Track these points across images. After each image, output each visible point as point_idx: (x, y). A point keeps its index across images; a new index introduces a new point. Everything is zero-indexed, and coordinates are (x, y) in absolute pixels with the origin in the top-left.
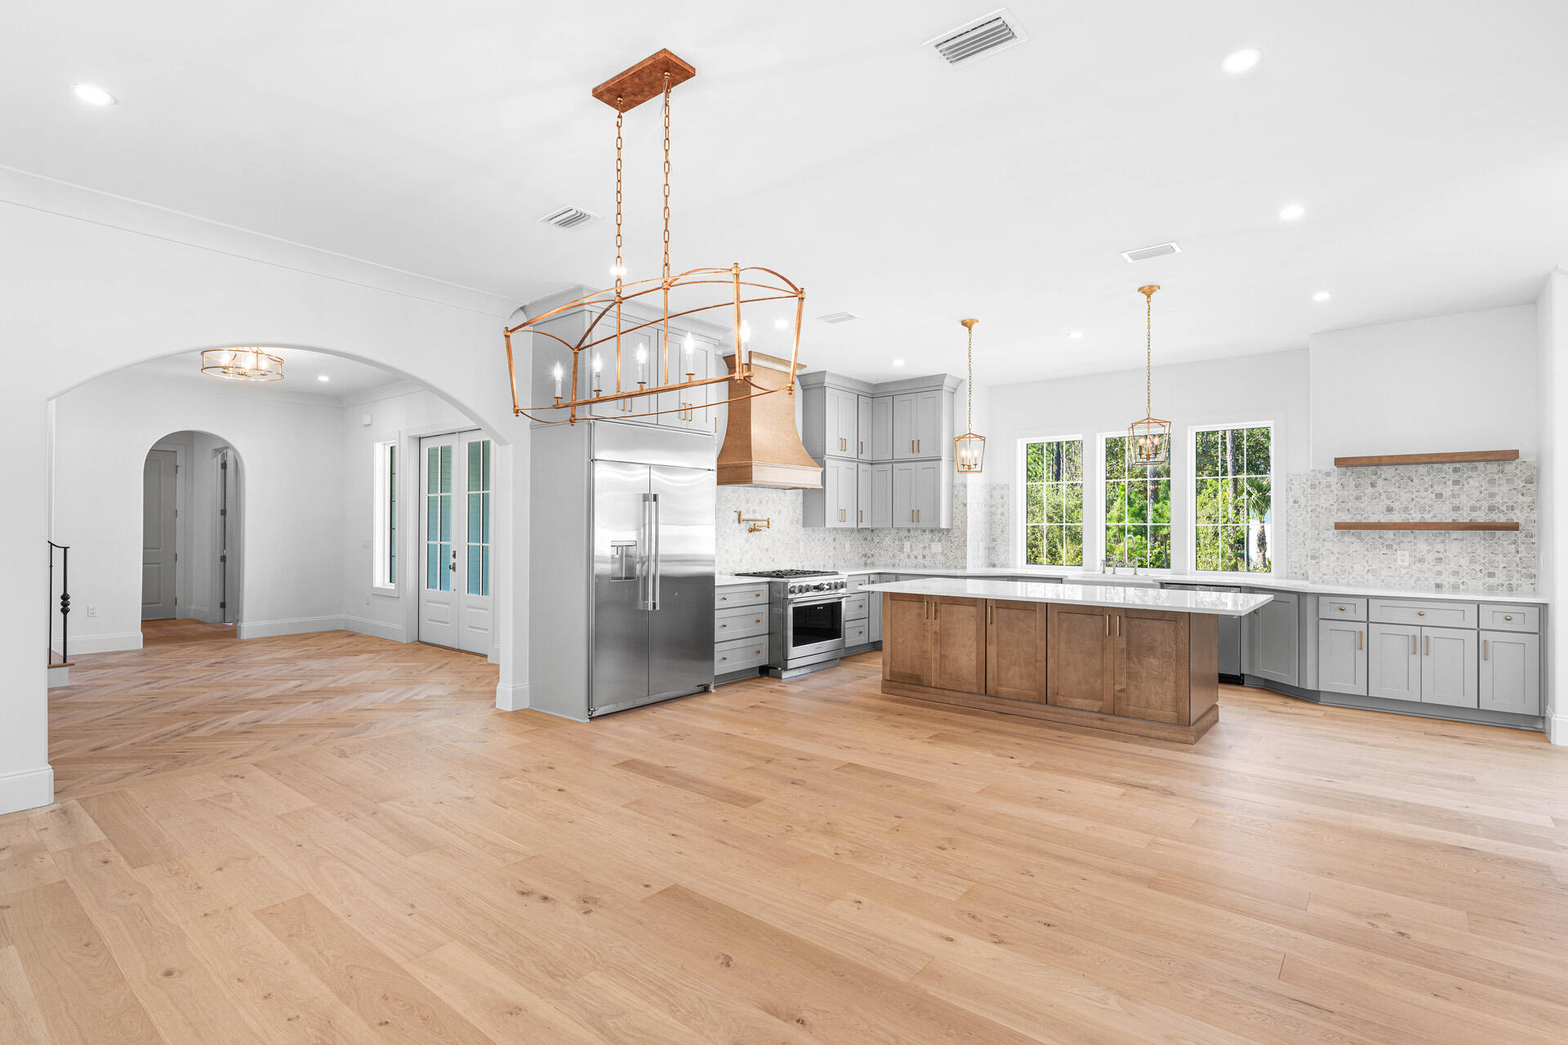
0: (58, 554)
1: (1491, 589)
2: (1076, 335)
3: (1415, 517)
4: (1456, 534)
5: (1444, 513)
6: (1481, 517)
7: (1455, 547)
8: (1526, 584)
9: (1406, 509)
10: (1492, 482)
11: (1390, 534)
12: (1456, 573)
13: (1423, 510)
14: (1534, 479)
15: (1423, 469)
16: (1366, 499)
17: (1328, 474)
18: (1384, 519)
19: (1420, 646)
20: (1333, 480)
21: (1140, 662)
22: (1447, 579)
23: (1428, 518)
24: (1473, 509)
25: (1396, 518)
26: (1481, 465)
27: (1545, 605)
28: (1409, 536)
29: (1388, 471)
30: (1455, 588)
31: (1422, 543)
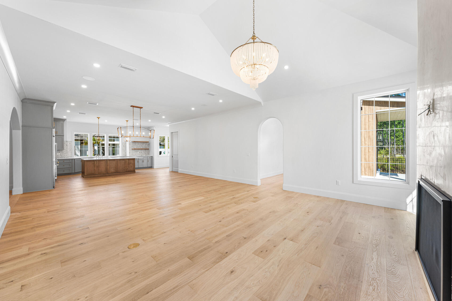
1: (146, 155)
2: (106, 121)
3: (139, 148)
4: (143, 150)
5: (142, 148)
6: (145, 148)
7: (143, 151)
8: (148, 155)
9: (138, 147)
10: (145, 144)
11: (137, 150)
12: (143, 154)
13: (140, 147)
14: (149, 145)
15: (140, 143)
16: (135, 146)
17: (131, 143)
18: (136, 148)
19: (143, 161)
20: (131, 144)
21: (130, 165)
22: (142, 155)
23: (140, 148)
24: (144, 147)
25: (138, 148)
26: (145, 143)
27: (152, 156)
28: (139, 150)
29: (137, 143)
30: (143, 155)
31: (140, 151)
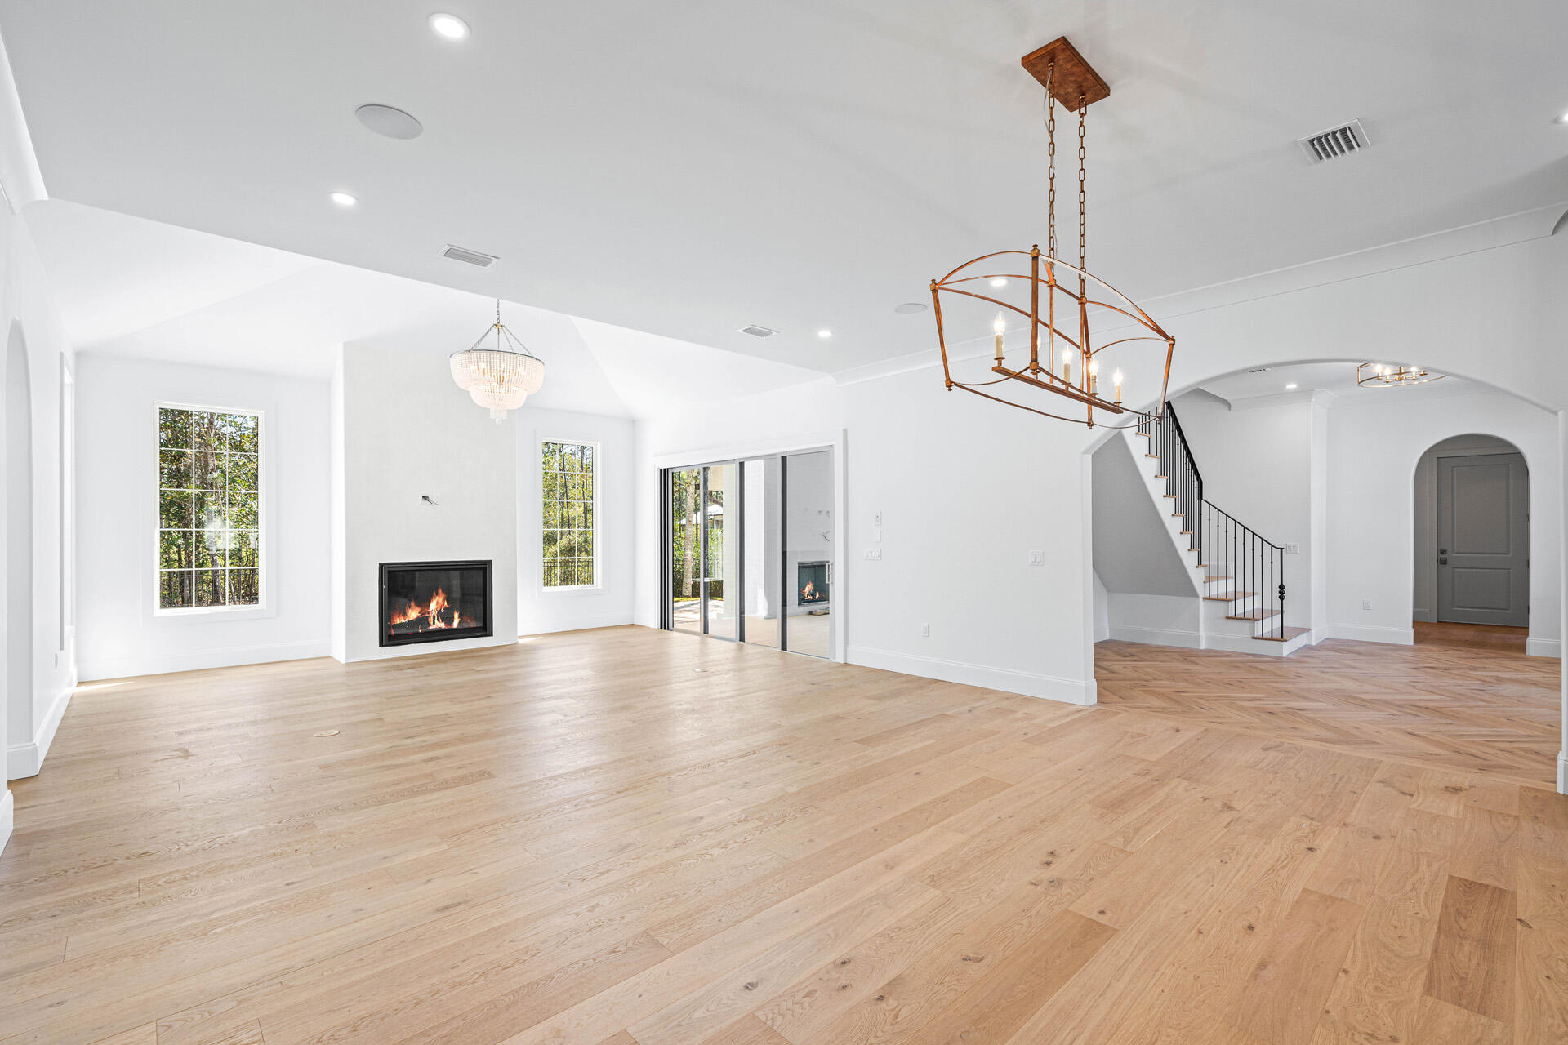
0: (1277, 552)
